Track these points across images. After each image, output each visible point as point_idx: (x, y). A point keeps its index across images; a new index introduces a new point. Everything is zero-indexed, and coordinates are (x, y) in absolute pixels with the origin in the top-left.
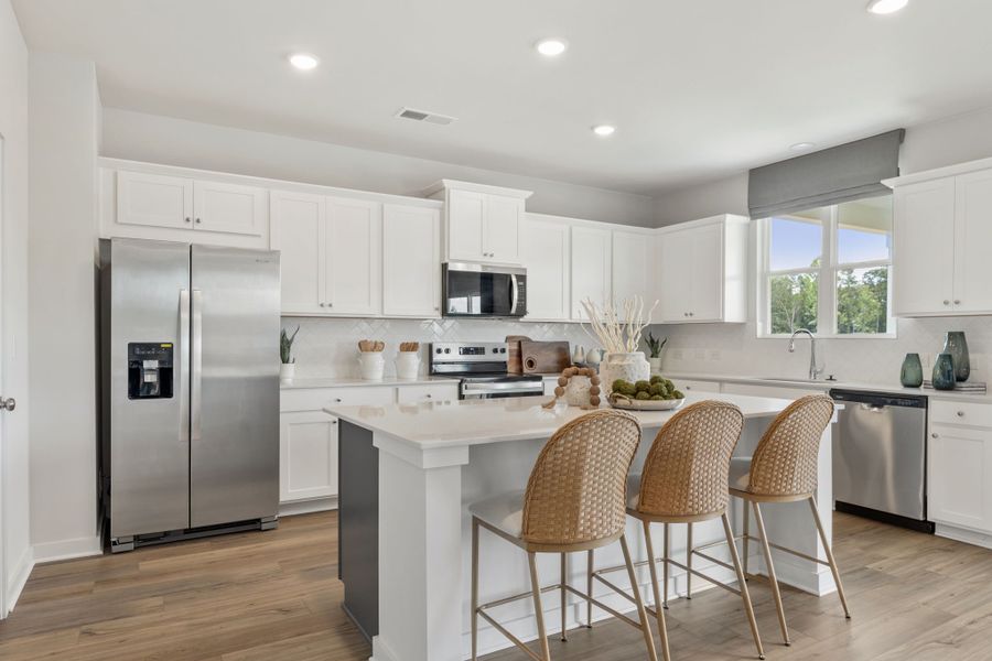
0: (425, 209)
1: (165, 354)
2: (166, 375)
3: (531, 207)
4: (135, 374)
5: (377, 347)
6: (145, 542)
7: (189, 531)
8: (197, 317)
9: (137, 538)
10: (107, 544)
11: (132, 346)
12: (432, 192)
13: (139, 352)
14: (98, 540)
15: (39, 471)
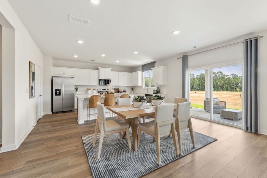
0: (96, 71)
1: (60, 90)
2: (60, 93)
3: (112, 70)
4: (56, 93)
5: (90, 89)
6: (57, 113)
7: (63, 112)
8: (64, 85)
9: (56, 112)
10: (52, 113)
11: (55, 89)
12: (98, 69)
13: (56, 90)
14: (51, 112)
15: (45, 104)
